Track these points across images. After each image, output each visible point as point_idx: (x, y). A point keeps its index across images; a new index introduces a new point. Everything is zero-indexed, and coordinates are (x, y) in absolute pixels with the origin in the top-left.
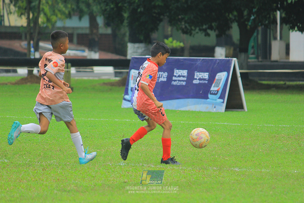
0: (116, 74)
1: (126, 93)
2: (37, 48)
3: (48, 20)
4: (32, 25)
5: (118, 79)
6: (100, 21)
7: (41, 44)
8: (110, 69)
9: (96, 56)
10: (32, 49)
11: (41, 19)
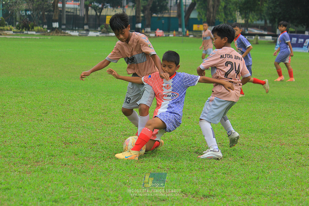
0: (273, 39)
1: (276, 45)
2: (247, 30)
3: (251, 21)
4: (246, 22)
5: (273, 41)
6: (268, 22)
7: (249, 29)
8: (270, 37)
9: (266, 33)
10: (246, 30)
11: (249, 21)
